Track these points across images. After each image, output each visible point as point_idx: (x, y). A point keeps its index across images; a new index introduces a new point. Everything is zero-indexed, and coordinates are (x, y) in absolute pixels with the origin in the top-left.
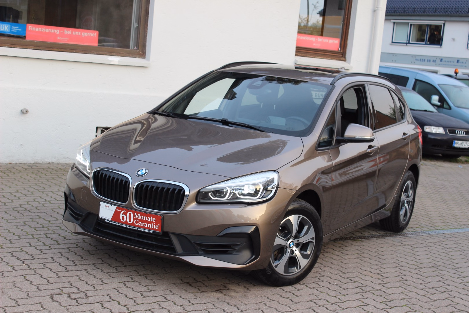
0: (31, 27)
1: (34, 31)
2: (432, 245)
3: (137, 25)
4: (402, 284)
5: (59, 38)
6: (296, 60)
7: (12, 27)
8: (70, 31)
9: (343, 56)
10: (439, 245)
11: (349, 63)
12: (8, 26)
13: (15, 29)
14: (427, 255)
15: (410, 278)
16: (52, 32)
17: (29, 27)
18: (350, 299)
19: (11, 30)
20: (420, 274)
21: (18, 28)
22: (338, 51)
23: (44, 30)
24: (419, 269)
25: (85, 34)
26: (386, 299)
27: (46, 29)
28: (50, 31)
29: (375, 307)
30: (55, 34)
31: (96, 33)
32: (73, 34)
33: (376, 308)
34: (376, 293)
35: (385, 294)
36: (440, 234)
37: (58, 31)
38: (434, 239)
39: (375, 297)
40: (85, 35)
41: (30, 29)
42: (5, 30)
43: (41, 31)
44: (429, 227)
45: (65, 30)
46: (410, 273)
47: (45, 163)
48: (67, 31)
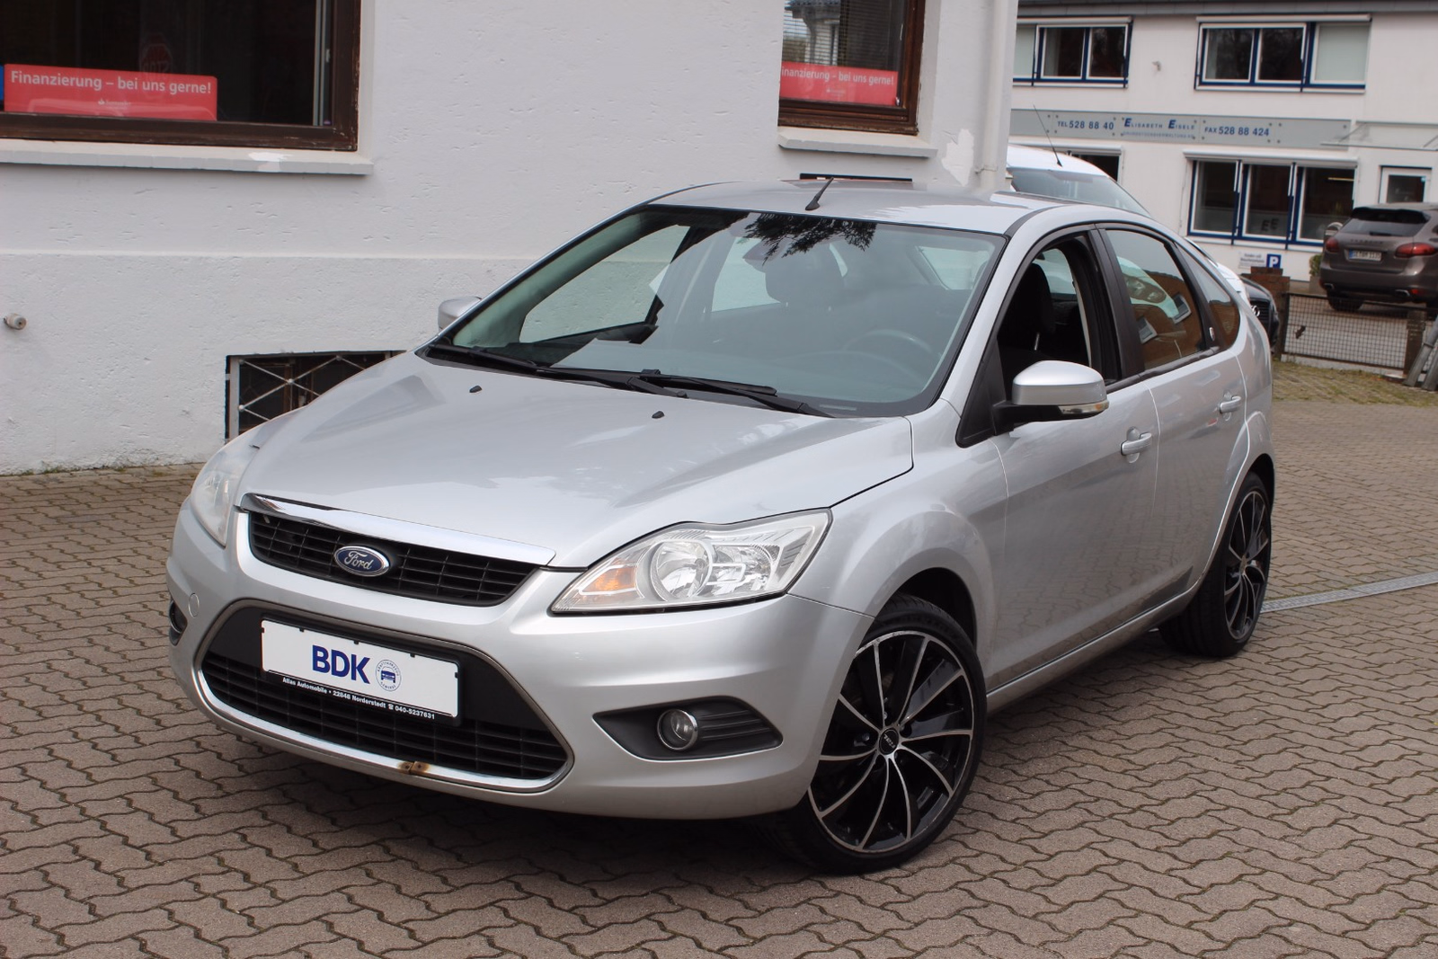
0: (17, 74)
1: (29, 86)
3: (331, 56)
5: (102, 103)
6: (781, 137)
8: (134, 81)
16: (82, 85)
17: (13, 73)
22: (895, 108)
23: (57, 81)
25: (179, 88)
28: (74, 82)
30: (89, 90)
31: (209, 84)
32: (144, 88)
37: (97, 83)
40: (178, 91)
41: (17, 80)
43: (50, 86)
45: (119, 78)
47: (84, 470)
48: (125, 82)
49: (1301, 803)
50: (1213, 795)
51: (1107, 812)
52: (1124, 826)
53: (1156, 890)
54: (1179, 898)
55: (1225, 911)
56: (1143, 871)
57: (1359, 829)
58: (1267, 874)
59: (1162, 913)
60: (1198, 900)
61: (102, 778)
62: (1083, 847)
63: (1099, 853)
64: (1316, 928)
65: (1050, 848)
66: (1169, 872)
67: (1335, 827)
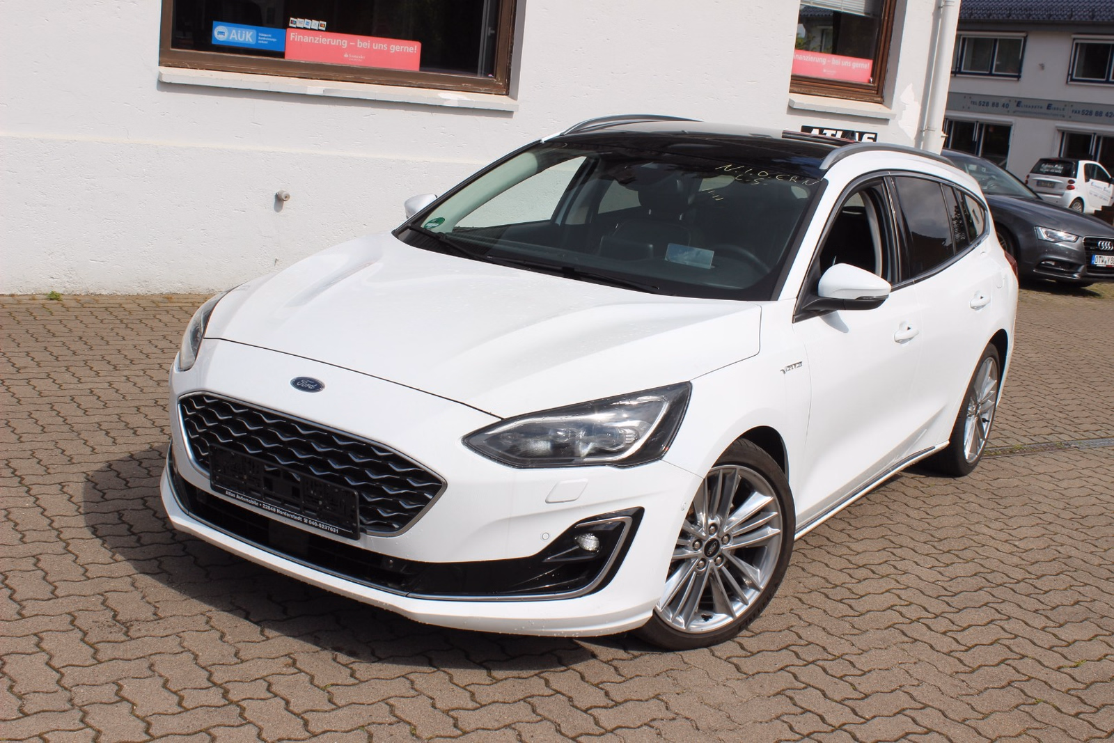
0: (294, 35)
1: (301, 44)
2: (1091, 474)
3: (493, 32)
4: (1063, 566)
5: (346, 56)
6: (790, 101)
7: (260, 34)
8: (368, 42)
9: (877, 94)
10: (1104, 473)
11: (889, 107)
12: (251, 33)
13: (264, 39)
14: (1089, 497)
15: (1074, 552)
16: (334, 43)
17: (292, 34)
18: (970, 604)
19: (257, 40)
20: (1089, 541)
21: (269, 36)
22: (869, 84)
23: (319, 41)
24: (1084, 531)
25: (396, 48)
26: (1043, 603)
27: (322, 38)
28: (330, 41)
29: (1026, 624)
30: (339, 47)
31: (416, 47)
32: (374, 48)
33: (1029, 626)
34: (1016, 587)
35: (1038, 591)
36: (1099, 451)
37: (344, 43)
38: (1091, 460)
39: (1018, 599)
40: (395, 51)
41: (294, 39)
42: (247, 40)
43: (314, 44)
44: (1071, 434)
45: (359, 40)
46: (1071, 540)
48: (362, 42)
50: (1075, 575)
51: (999, 581)
52: (1011, 592)
53: (1035, 641)
54: (1050, 649)
55: (1085, 661)
56: (1025, 626)
59: (1039, 658)
60: (1065, 651)
62: (983, 605)
63: (993, 611)
65: (959, 604)
66: (1043, 629)
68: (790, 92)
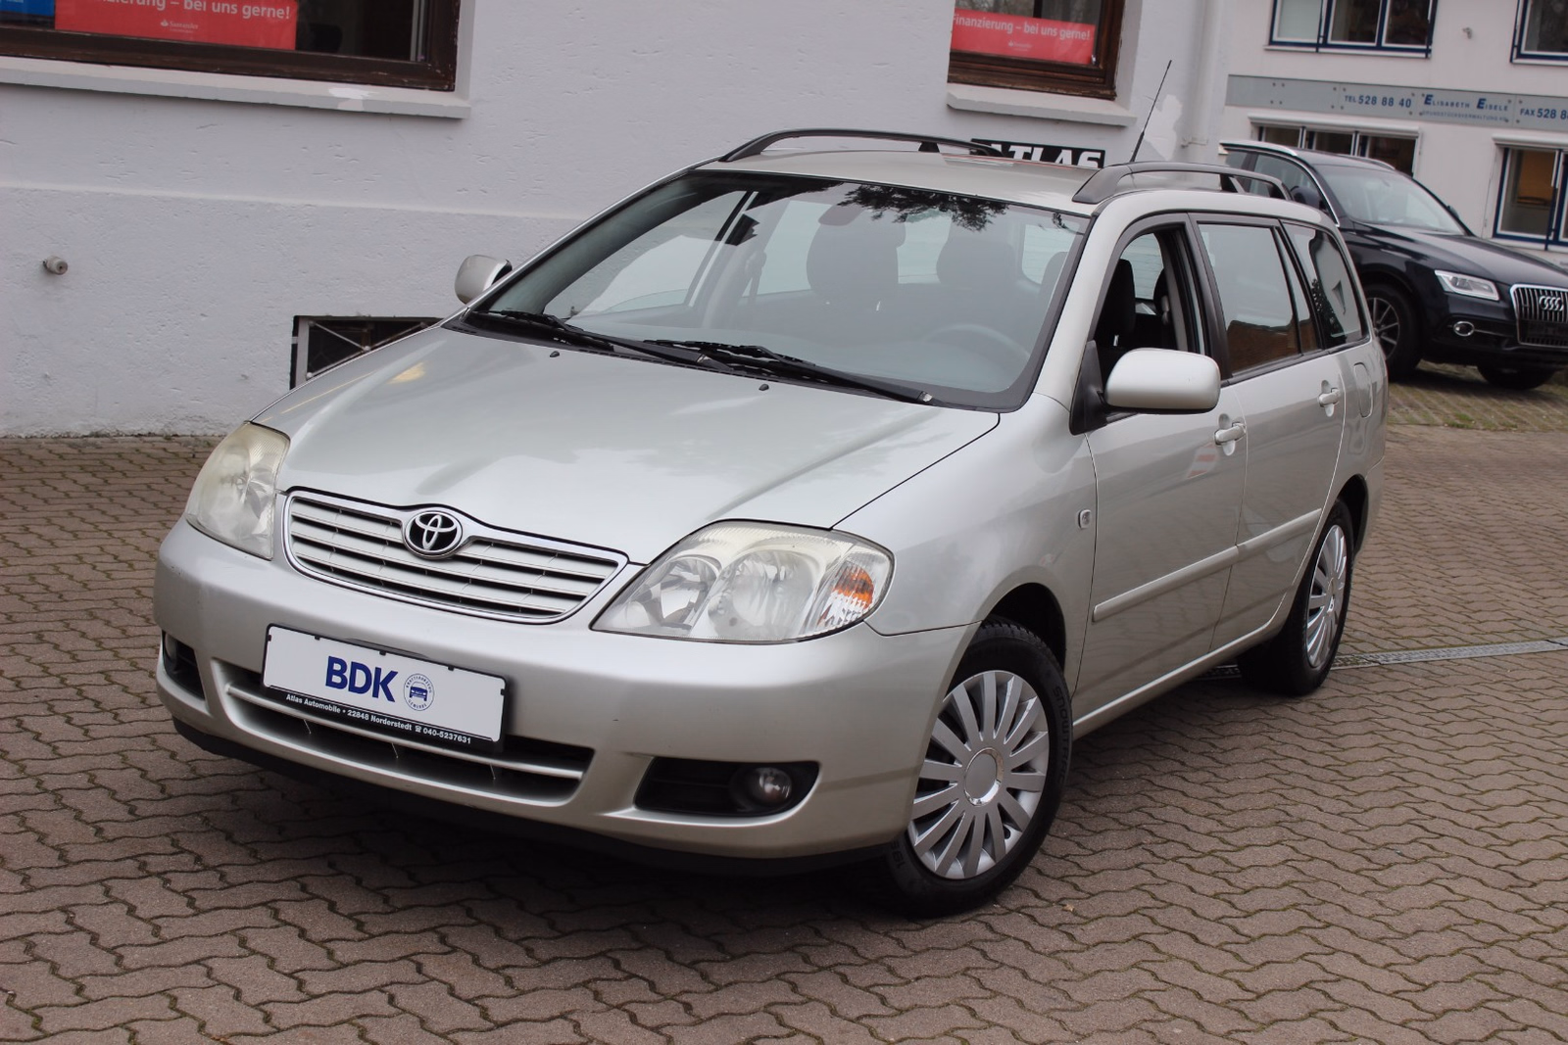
4: (1286, 833)
5: (164, 24)
8: (202, 1)
9: (1104, 83)
10: (1411, 699)
11: (1125, 106)
16: (143, 2)
20: (1345, 798)
22: (1089, 67)
24: (1342, 783)
25: (254, 11)
26: (1231, 884)
29: (1193, 913)
30: (151, 10)
31: (288, 8)
32: (213, 9)
33: (1197, 915)
36: (1415, 665)
37: (161, 2)
38: (1396, 680)
39: (1194, 880)
40: (252, 15)
44: (1378, 642)
46: (1314, 797)
47: (126, 436)
48: (192, 2)
49: (1400, 859)
50: (1300, 846)
51: (1172, 854)
52: (1186, 869)
53: (1199, 936)
54: (1221, 946)
55: (1268, 962)
57: (1457, 890)
58: (1331, 929)
59: (1196, 960)
60: (1241, 950)
61: (69, 752)
63: (1147, 896)
64: (1366, 985)
65: (1094, 887)
66: (1218, 920)
67: (1430, 886)
68: (949, 81)
